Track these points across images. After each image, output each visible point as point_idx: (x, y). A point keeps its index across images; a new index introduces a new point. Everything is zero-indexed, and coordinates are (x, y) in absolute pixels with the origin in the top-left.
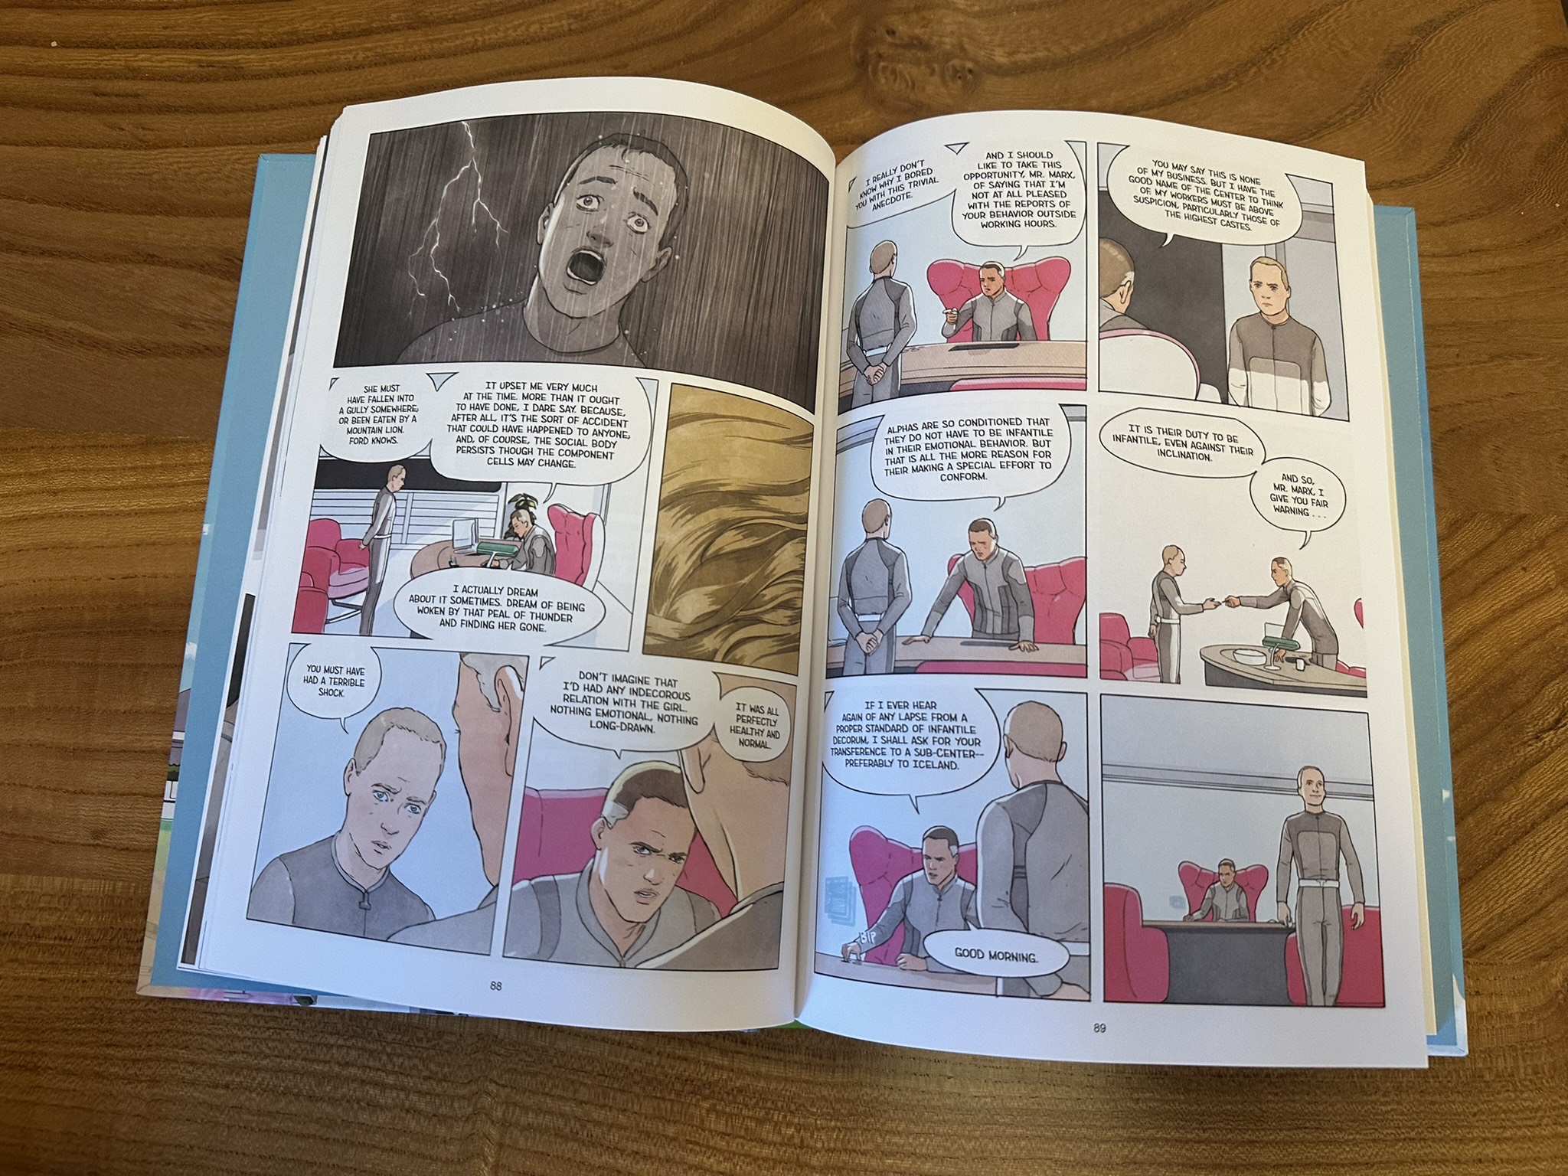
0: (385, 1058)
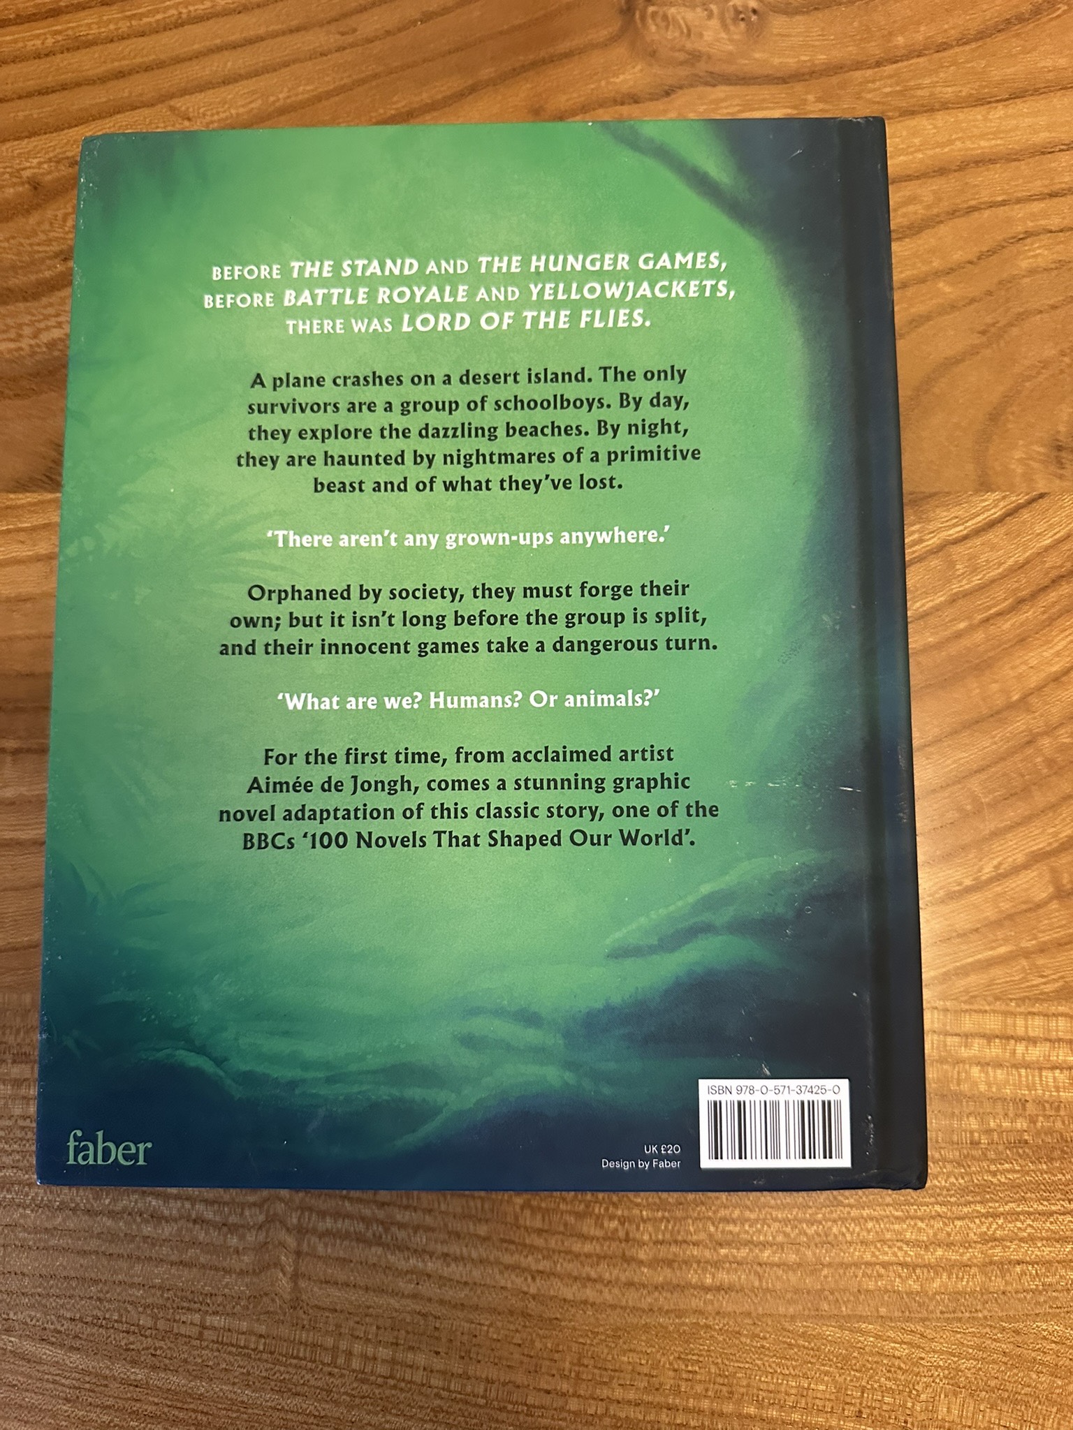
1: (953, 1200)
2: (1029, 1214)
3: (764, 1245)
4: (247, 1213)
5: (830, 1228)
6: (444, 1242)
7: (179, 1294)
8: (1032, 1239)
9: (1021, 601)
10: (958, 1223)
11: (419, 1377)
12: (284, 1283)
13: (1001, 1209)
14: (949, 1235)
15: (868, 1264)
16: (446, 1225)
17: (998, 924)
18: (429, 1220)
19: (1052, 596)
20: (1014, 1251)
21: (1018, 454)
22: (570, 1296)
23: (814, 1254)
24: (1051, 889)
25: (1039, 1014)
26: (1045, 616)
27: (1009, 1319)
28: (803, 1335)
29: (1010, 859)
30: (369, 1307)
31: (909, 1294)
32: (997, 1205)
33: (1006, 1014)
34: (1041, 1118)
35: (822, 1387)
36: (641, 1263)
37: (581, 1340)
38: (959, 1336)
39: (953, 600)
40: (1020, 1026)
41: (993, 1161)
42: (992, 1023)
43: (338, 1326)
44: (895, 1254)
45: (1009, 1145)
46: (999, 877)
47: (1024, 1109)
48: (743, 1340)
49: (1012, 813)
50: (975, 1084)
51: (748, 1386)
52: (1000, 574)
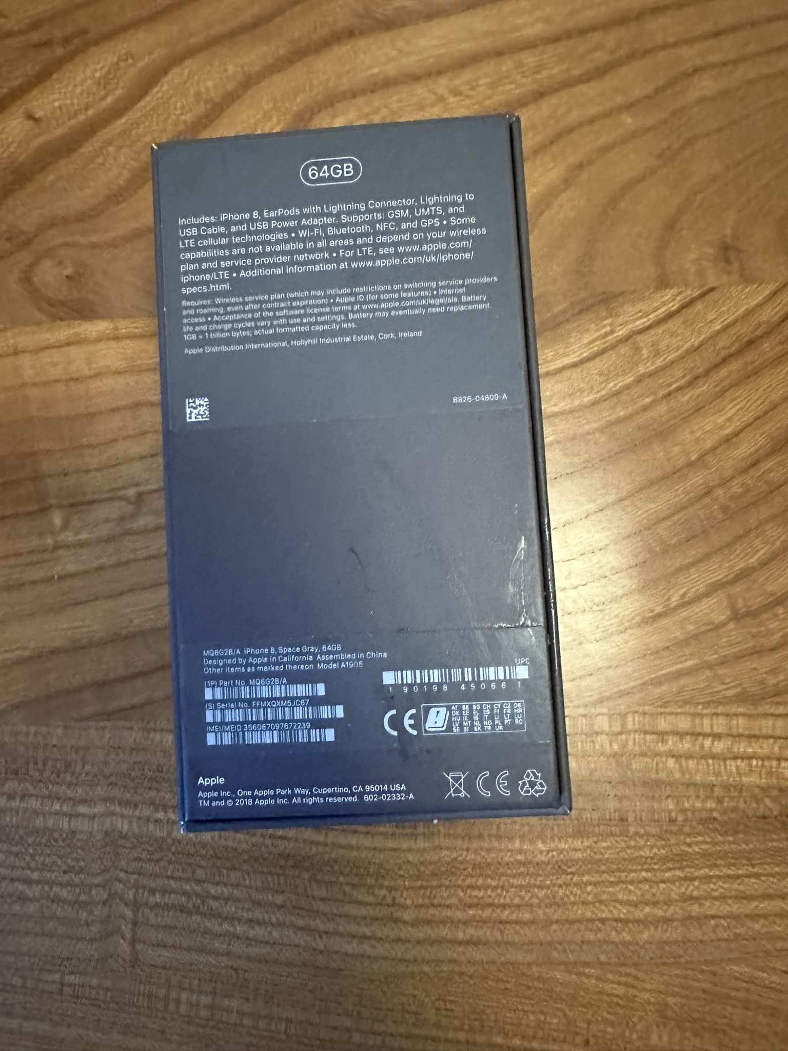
1: (656, 867)
2: (719, 877)
3: (504, 906)
4: (94, 892)
5: (556, 892)
6: (249, 910)
7: (43, 958)
8: (723, 898)
9: (696, 378)
10: (662, 886)
11: (233, 1018)
12: (125, 948)
13: (696, 874)
14: (654, 895)
15: (590, 920)
16: (250, 895)
17: (686, 642)
18: (236, 892)
19: (723, 372)
20: (709, 908)
21: (692, 256)
22: (350, 951)
23: (545, 913)
24: (729, 613)
25: (722, 714)
26: (717, 389)
27: (707, 962)
28: (538, 979)
29: (694, 590)
30: (191, 964)
31: (624, 943)
32: (693, 870)
33: (694, 715)
34: (726, 800)
35: (555, 1021)
36: (405, 923)
37: (361, 986)
38: (666, 978)
39: (640, 380)
40: (706, 725)
41: (689, 835)
42: (684, 724)
43: (168, 980)
44: (611, 912)
45: (702, 822)
46: (685, 604)
47: (712, 791)
48: (490, 983)
49: (694, 552)
50: (671, 773)
51: (496, 1021)
52: (678, 357)
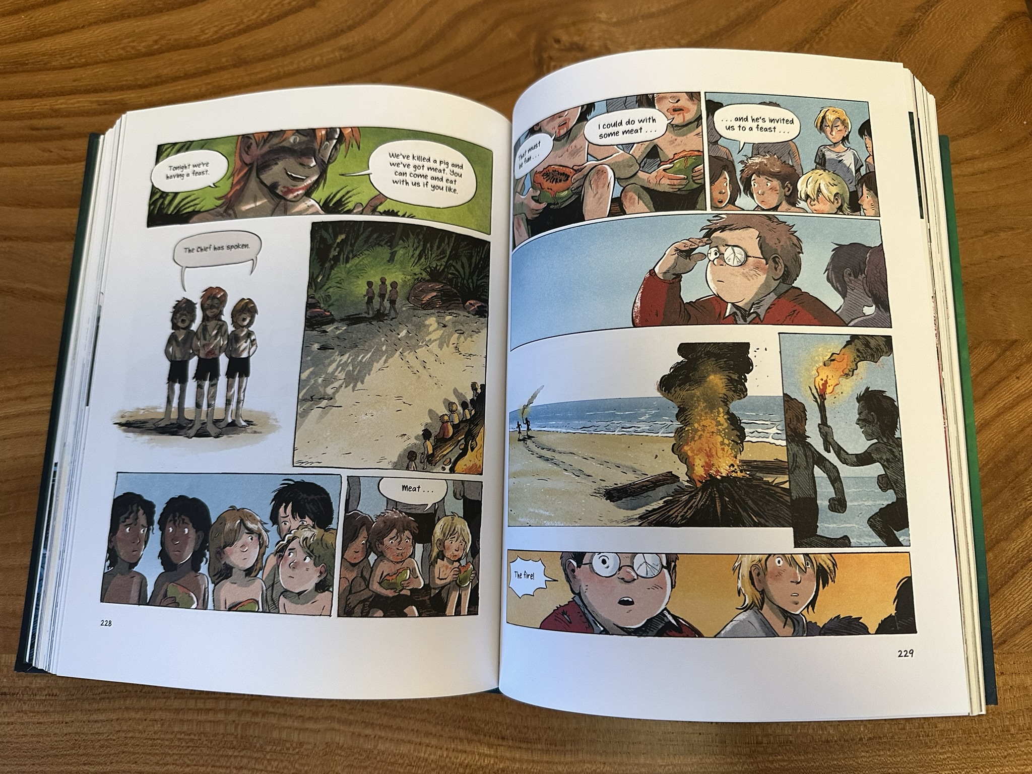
0: (266, 762)
